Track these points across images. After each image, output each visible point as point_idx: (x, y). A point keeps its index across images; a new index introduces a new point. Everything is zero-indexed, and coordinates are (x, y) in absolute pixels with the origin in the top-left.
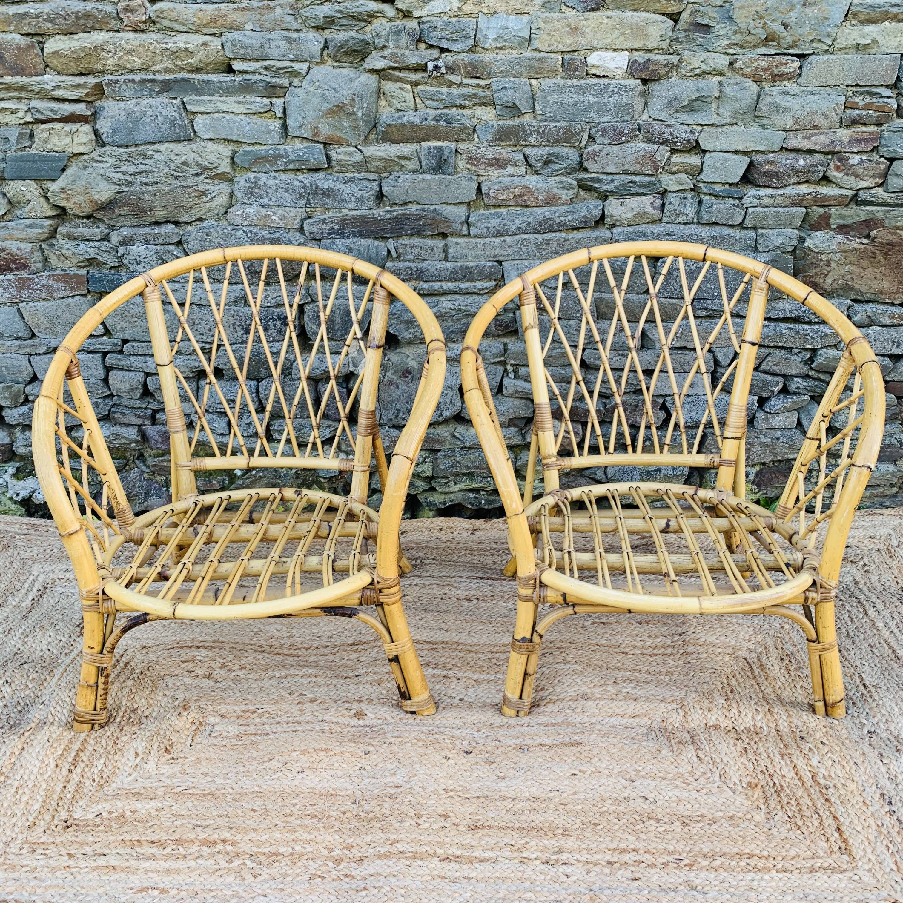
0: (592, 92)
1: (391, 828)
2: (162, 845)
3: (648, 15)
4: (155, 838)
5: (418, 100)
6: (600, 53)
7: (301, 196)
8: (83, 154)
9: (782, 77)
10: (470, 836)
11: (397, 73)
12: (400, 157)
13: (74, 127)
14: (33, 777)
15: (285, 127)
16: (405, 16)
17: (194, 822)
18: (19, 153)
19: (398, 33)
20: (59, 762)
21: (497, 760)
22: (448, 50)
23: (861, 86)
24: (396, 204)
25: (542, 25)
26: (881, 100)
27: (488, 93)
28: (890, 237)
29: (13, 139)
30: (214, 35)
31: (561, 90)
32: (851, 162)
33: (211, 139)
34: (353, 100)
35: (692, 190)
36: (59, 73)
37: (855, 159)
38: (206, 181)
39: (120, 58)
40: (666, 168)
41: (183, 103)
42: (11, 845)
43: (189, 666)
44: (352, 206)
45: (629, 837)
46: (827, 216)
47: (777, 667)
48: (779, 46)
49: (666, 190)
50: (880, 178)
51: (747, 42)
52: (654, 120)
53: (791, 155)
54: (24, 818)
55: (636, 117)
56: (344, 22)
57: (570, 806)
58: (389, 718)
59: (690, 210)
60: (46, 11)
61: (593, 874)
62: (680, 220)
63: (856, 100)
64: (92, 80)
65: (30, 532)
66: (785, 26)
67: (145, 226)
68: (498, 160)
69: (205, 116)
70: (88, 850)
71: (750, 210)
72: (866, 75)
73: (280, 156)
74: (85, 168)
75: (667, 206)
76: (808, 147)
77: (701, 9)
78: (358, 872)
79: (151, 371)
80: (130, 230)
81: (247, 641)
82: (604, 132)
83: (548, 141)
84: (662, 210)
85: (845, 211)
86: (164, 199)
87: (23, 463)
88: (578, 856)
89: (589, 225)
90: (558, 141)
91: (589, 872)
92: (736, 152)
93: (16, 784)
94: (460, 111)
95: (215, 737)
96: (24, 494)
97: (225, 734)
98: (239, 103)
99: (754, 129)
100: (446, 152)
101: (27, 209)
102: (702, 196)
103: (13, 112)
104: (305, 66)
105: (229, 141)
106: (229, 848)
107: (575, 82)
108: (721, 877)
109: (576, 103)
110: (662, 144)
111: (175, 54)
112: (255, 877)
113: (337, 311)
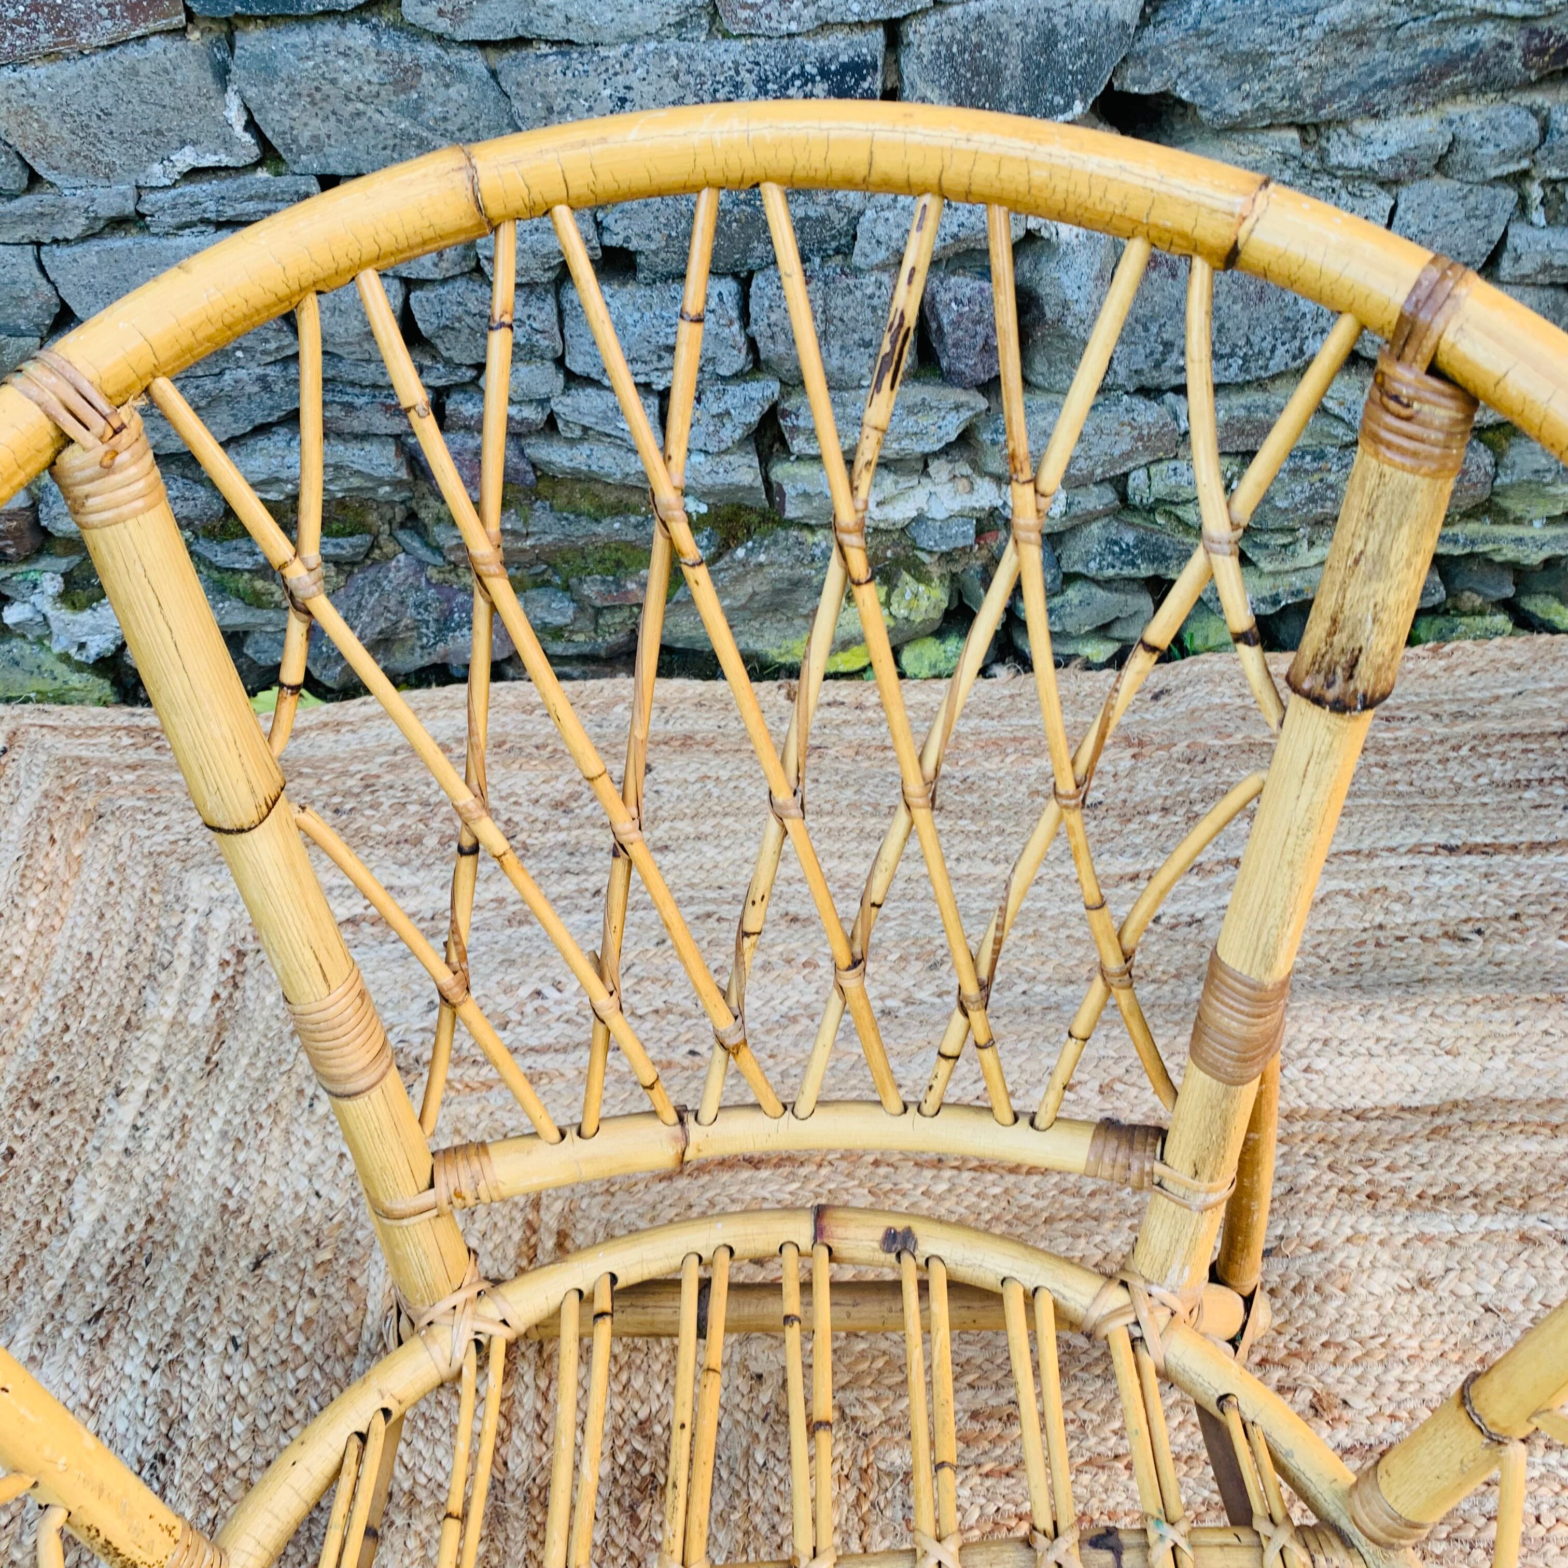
79: (423, 275)
87: (72, 562)
96: (99, 644)
113: (1016, 36)
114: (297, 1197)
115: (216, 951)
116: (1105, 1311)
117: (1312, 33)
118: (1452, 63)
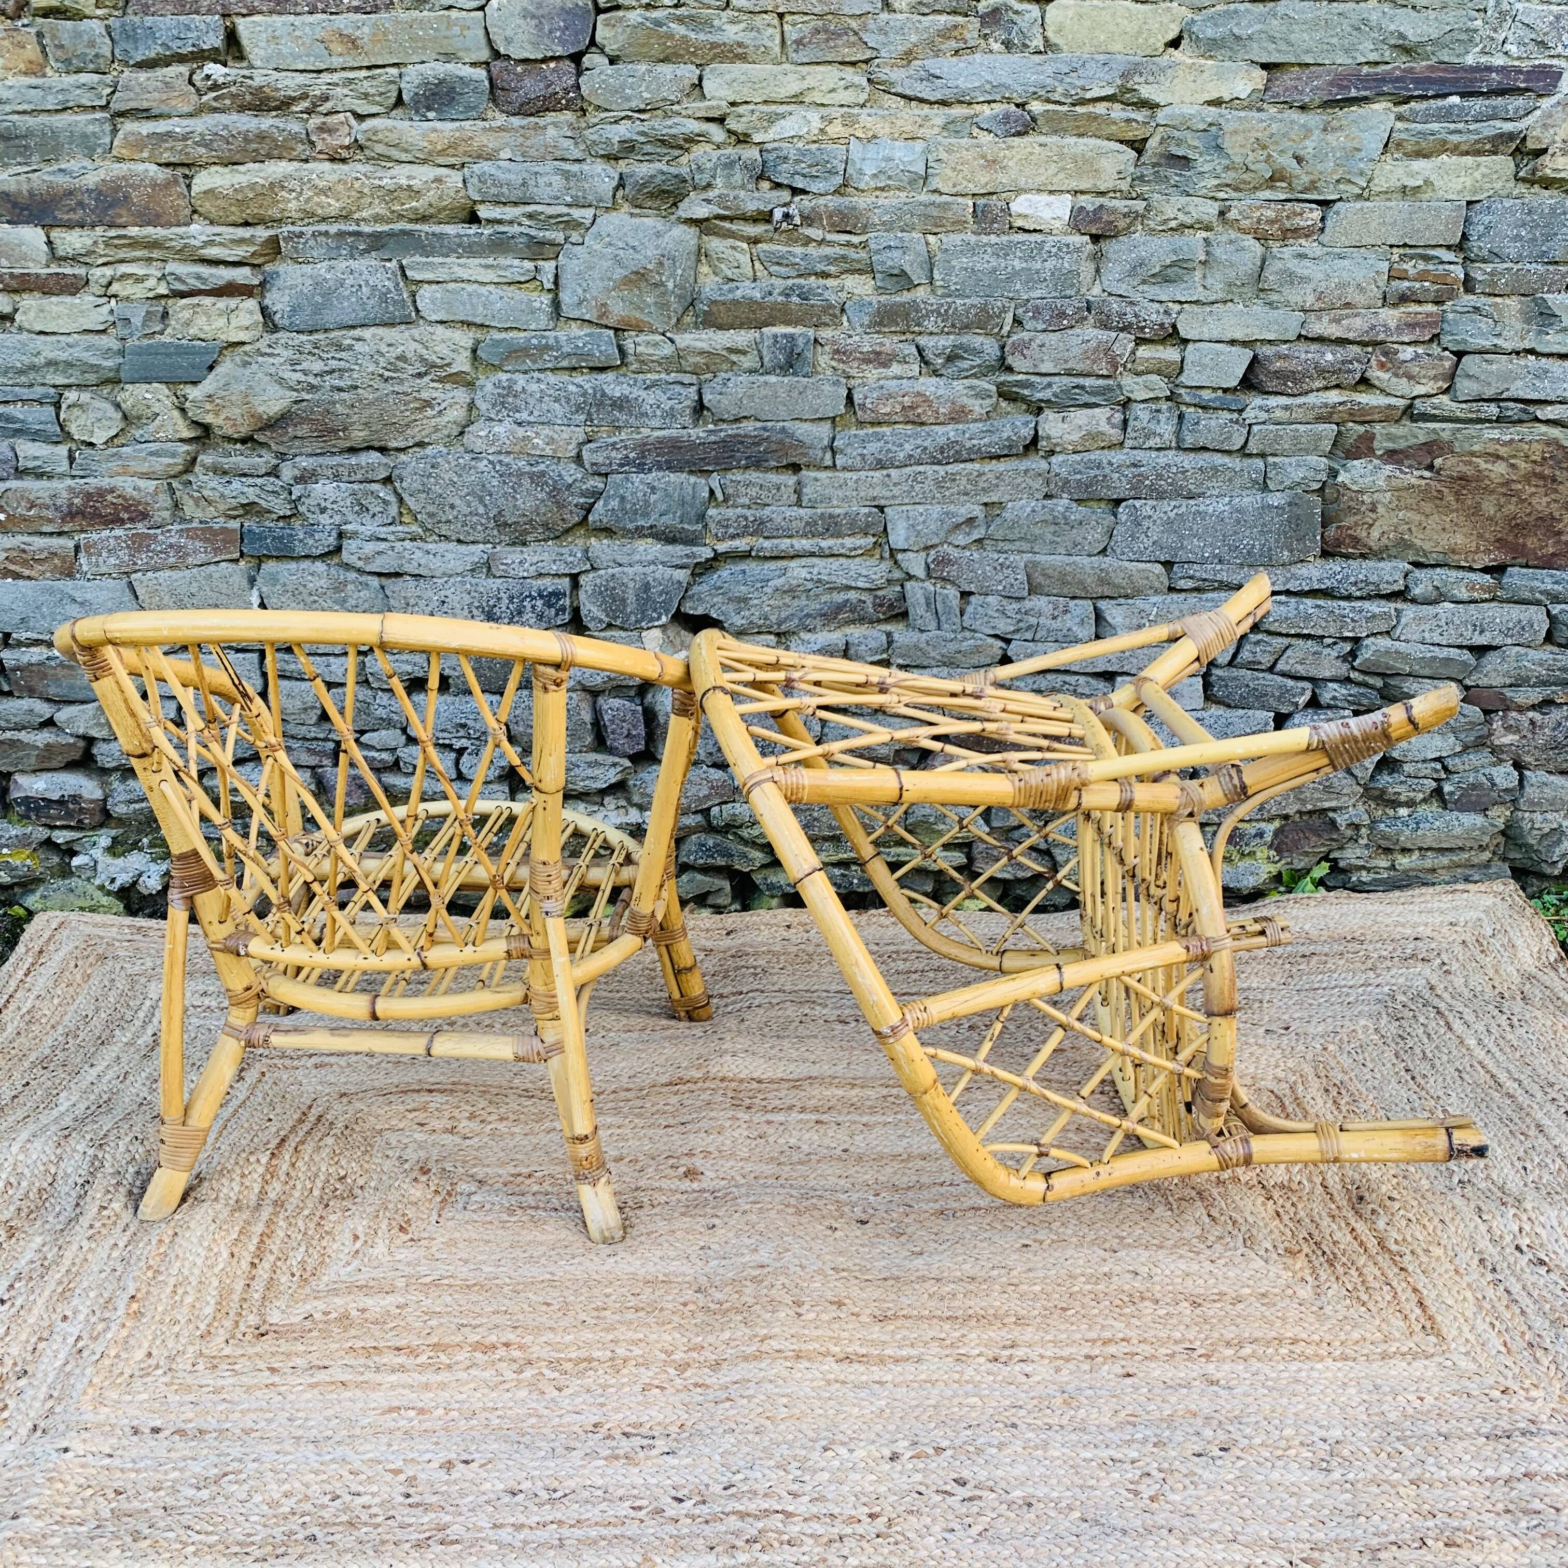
0: (1019, 254)
1: (759, 1321)
2: (413, 1352)
3: (1099, 141)
4: (402, 1343)
5: (757, 265)
6: (1029, 196)
7: (579, 409)
8: (243, 343)
9: (1296, 232)
10: (877, 1328)
11: (727, 225)
12: (730, 350)
13: (233, 302)
14: (197, 1271)
15: (556, 304)
16: (739, 141)
17: (457, 1320)
18: (145, 342)
19: (730, 165)
20: (235, 1250)
21: (909, 1230)
22: (804, 192)
23: (1411, 247)
24: (723, 421)
25: (943, 156)
26: (1441, 267)
27: (863, 254)
28: (1463, 468)
29: (137, 321)
30: (452, 166)
31: (971, 249)
32: (1401, 356)
33: (442, 322)
34: (661, 264)
35: (1168, 399)
36: (212, 223)
37: (1407, 353)
38: (432, 385)
39: (308, 200)
40: (1129, 366)
41: (402, 268)
42: (178, 1359)
43: (421, 1116)
44: (655, 423)
45: (1115, 1323)
46: (1369, 438)
47: (1320, 1102)
48: (1291, 188)
49: (1129, 399)
50: (1444, 380)
51: (1245, 182)
52: (1110, 294)
53: (1314, 347)
54: (191, 1327)
55: (1083, 290)
56: (648, 148)
57: (1024, 1288)
58: (738, 1178)
59: (1166, 429)
60: (199, 130)
61: (1065, 1372)
62: (1151, 443)
63: (1405, 266)
64: (262, 233)
65: (135, 937)
66: (1299, 159)
67: (334, 453)
68: (878, 354)
69: (434, 286)
70: (298, 1362)
71: (1255, 428)
72: (1418, 230)
73: (548, 347)
74: (246, 364)
75: (1131, 423)
76: (1338, 334)
77: (1176, 134)
78: (714, 1380)
79: (337, 680)
80: (311, 460)
81: (505, 1084)
82: (1037, 311)
83: (953, 326)
84: (1125, 429)
85: (1394, 429)
86: (367, 413)
87: (121, 831)
88: (1042, 1351)
89: (1014, 451)
90: (967, 327)
91: (1058, 1370)
92: (1232, 342)
93: (172, 1281)
94: (822, 282)
95: (474, 1211)
96: (123, 879)
97: (488, 1207)
98: (487, 267)
99: (1258, 308)
100: (801, 342)
101: (152, 427)
102: (1183, 408)
103: (140, 280)
104: (589, 213)
105: (469, 324)
106: (516, 1354)
107: (993, 239)
108: (1254, 1369)
109: (995, 270)
110: (1122, 330)
111: (391, 194)
112: (560, 1390)
113: (631, 584)
117: (768, 590)
118: (840, 608)
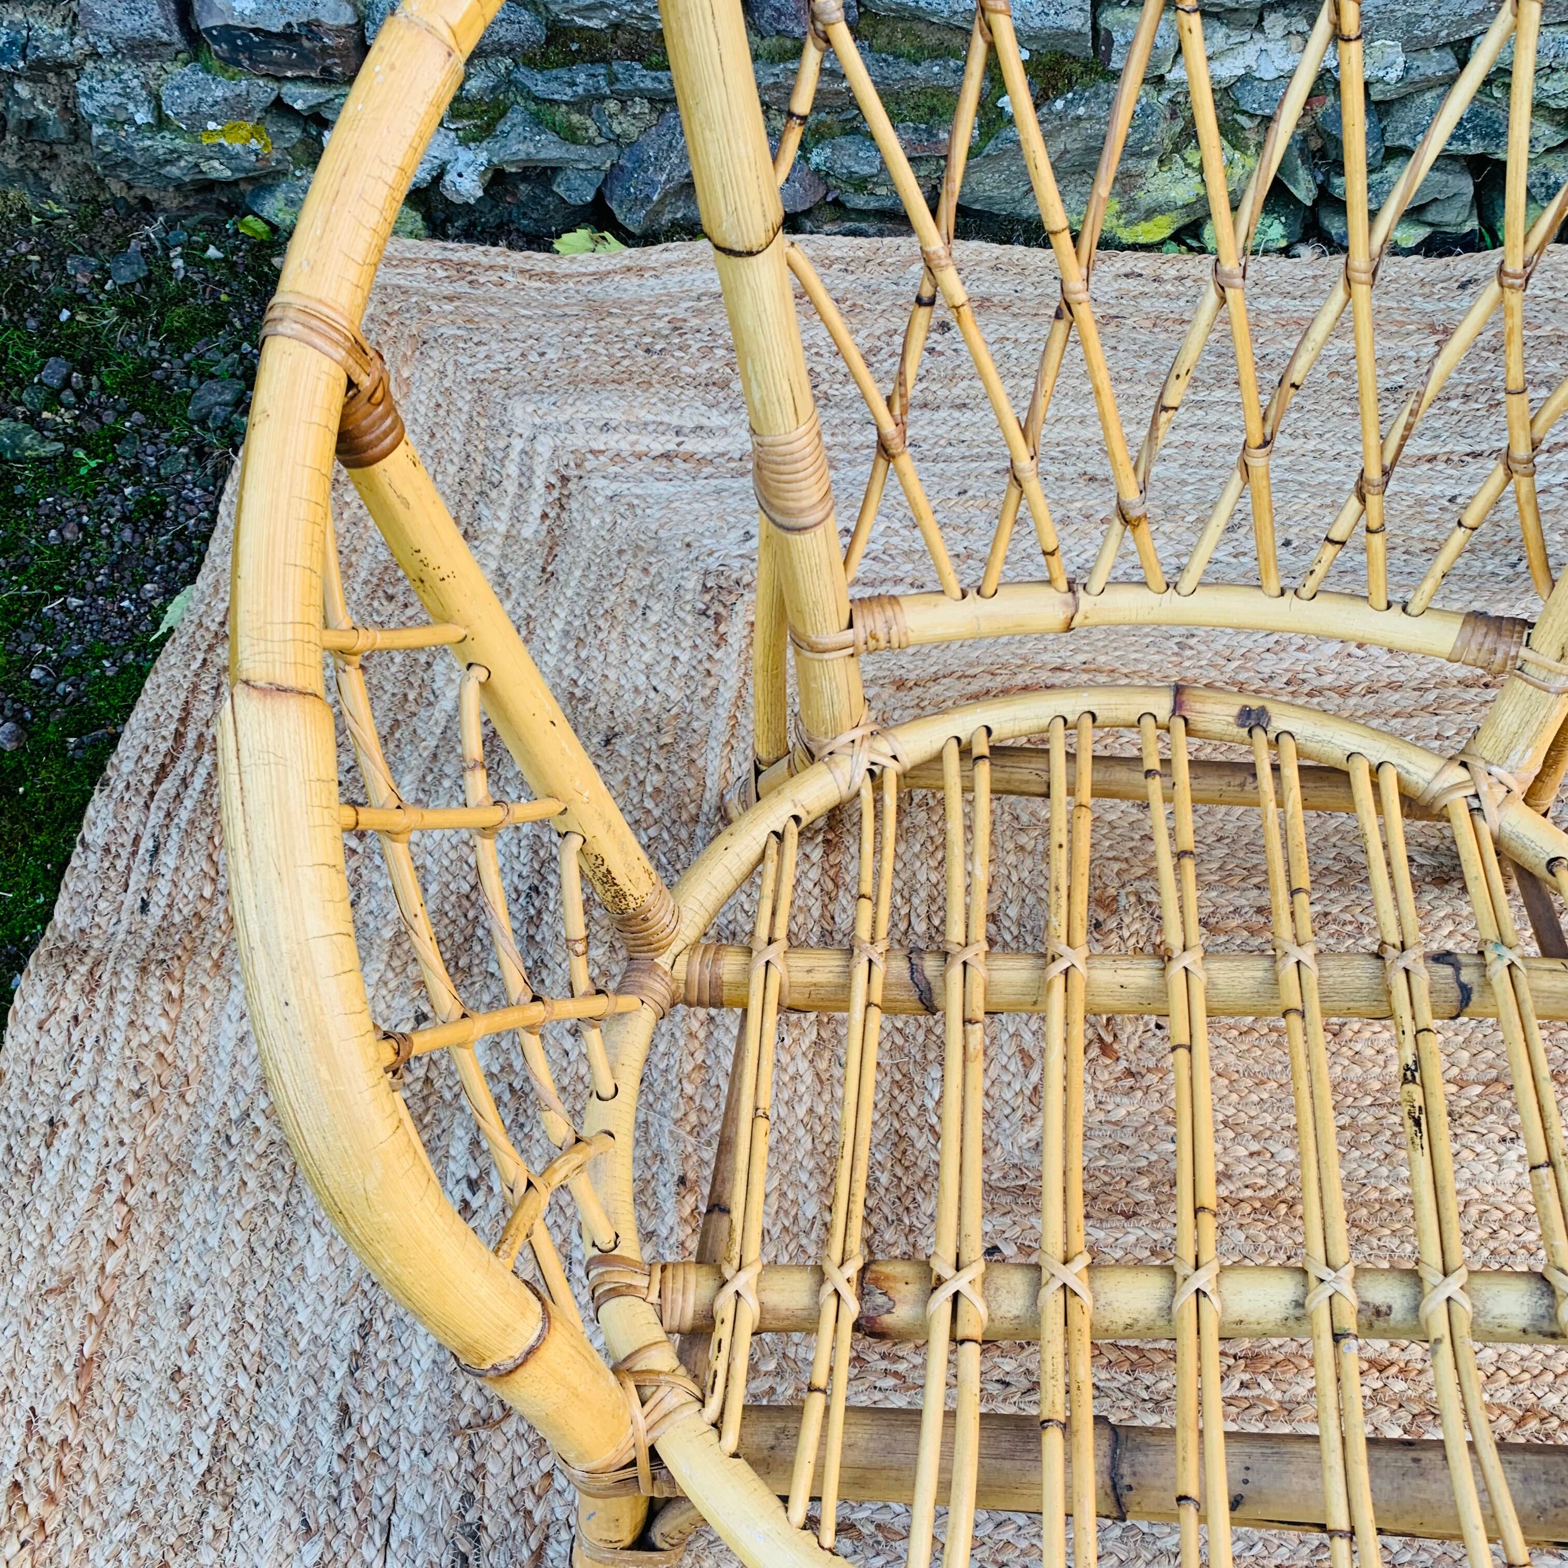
65: (458, 288)
114: (636, 690)
115: (542, 475)
116: (1446, 785)
